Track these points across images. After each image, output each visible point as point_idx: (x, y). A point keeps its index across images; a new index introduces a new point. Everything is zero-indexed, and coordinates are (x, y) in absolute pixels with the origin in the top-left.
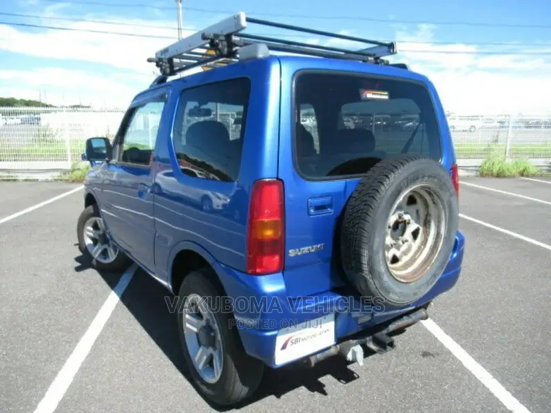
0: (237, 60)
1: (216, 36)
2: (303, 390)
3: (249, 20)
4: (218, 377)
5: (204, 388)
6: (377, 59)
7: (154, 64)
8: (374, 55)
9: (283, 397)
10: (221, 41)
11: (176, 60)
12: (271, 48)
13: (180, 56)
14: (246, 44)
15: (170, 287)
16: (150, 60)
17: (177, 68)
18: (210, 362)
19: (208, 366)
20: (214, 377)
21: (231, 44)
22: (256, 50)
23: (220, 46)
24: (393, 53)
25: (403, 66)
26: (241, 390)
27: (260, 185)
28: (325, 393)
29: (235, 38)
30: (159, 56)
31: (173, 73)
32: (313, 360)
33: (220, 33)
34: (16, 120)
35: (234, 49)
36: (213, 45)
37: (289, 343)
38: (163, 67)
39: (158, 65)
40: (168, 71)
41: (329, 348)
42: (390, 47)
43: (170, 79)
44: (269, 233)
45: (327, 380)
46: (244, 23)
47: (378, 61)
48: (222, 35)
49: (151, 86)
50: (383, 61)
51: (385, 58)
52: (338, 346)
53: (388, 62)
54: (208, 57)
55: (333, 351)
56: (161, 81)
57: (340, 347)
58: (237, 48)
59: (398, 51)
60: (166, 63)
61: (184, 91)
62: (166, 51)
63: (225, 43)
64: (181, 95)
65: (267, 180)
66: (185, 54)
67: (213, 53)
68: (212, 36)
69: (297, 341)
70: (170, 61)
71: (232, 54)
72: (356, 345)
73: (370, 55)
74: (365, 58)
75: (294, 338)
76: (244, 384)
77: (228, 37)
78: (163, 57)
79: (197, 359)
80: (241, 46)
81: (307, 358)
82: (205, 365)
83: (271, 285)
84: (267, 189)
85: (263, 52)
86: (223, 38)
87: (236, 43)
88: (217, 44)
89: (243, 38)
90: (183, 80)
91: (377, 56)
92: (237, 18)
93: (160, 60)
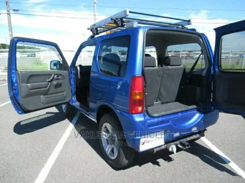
0: (125, 28)
1: (117, 19)
2: (150, 164)
3: (130, 12)
4: (116, 156)
5: (110, 162)
6: (183, 27)
7: (90, 30)
8: (182, 25)
9: (142, 166)
10: (119, 20)
11: (99, 29)
12: (139, 23)
13: (100, 27)
14: (128, 22)
15: (96, 121)
16: (88, 29)
17: (99, 32)
18: (112, 151)
19: (111, 153)
20: (114, 156)
21: (123, 22)
22: (133, 24)
23: (118, 23)
24: (190, 24)
25: (194, 30)
26: (125, 162)
27: (134, 78)
28: (159, 166)
29: (124, 19)
30: (92, 27)
31: (97, 34)
32: (155, 150)
33: (118, 18)
34: (25, 55)
35: (124, 24)
36: (115, 22)
37: (146, 142)
38: (94, 32)
39: (91, 31)
40: (96, 33)
41: (161, 146)
42: (189, 22)
43: (96, 36)
44: (138, 97)
45: (160, 161)
46: (128, 13)
47: (184, 27)
48: (119, 18)
49: (88, 39)
50: (185, 27)
51: (186, 26)
52: (165, 145)
53: (187, 28)
54: (113, 27)
55: (163, 147)
56: (92, 37)
57: (166, 146)
58: (125, 23)
59: (192, 23)
60: (95, 30)
61: (103, 41)
62: (95, 25)
63: (120, 21)
64: (101, 42)
65: (137, 76)
66: (102, 26)
67: (114, 25)
68: (115, 19)
69: (148, 142)
70: (96, 29)
71: (123, 26)
72: (173, 145)
73: (180, 25)
74: (177, 26)
75: (148, 140)
76: (127, 159)
77: (121, 19)
78: (94, 27)
79: (107, 150)
80: (126, 23)
81: (153, 149)
82: (110, 152)
83: (138, 118)
84: (137, 79)
85: (136, 25)
86: (119, 19)
87: (125, 21)
88: (117, 22)
89: (127, 19)
90: (101, 37)
91: (183, 25)
92: (126, 11)
93: (93, 28)
